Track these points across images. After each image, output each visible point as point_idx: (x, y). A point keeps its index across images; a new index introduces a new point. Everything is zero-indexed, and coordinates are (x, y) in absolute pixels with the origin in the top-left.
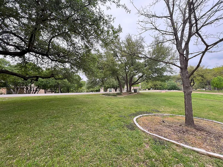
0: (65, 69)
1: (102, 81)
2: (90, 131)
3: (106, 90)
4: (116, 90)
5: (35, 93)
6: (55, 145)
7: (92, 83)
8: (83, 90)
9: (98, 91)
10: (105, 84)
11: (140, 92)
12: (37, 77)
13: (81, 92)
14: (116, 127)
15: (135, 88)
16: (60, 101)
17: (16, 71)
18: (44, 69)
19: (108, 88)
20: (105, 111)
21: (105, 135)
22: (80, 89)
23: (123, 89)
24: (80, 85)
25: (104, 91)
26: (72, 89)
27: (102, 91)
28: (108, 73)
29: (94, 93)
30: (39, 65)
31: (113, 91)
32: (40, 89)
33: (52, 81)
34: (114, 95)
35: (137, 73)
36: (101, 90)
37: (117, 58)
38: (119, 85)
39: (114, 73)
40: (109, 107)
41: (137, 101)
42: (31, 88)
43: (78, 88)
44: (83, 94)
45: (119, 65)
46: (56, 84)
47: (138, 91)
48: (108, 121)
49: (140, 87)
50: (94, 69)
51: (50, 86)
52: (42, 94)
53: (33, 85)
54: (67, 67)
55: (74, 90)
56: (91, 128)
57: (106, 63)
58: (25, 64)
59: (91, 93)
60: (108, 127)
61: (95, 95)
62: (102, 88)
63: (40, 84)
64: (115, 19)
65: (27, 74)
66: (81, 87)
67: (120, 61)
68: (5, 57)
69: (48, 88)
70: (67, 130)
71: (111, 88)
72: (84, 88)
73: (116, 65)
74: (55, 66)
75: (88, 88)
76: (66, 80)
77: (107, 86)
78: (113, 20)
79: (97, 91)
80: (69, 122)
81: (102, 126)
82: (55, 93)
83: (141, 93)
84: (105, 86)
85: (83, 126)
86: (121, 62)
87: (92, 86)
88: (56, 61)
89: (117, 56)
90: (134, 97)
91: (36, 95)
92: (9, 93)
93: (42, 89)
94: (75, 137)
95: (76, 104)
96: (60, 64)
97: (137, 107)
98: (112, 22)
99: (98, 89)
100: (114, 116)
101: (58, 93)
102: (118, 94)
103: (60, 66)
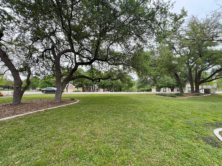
0: (119, 70)
1: (154, 80)
2: (151, 133)
3: (158, 89)
4: (172, 90)
5: (97, 92)
6: (120, 137)
7: (142, 82)
8: (133, 89)
9: (150, 90)
10: (158, 82)
11: (216, 92)
12: (100, 79)
13: (132, 91)
14: (185, 135)
15: (205, 87)
16: (116, 98)
17: (87, 76)
18: (103, 72)
19: (162, 87)
20: (165, 114)
21: (170, 141)
22: (130, 88)
23: (184, 89)
24: (131, 85)
25: (156, 90)
26: (123, 89)
27: (154, 91)
28: (163, 70)
29: (145, 93)
30: (100, 70)
31: (168, 91)
32: (100, 88)
33: (108, 82)
34: (172, 96)
35: (209, 65)
36: (152, 90)
37: (174, 50)
38: (177, 84)
39: (171, 69)
40: (168, 109)
41: (215, 106)
42: (95, 87)
43: (128, 87)
44: (134, 93)
45: (178, 59)
46: (111, 84)
47: (212, 92)
48: (170, 125)
49: (215, 86)
50: (147, 67)
51: (107, 86)
52: (101, 92)
53: (96, 85)
54: (120, 68)
55: (126, 89)
56: (151, 130)
57: (160, 59)
58: (92, 70)
59: (142, 93)
60: (172, 133)
61: (147, 94)
62: (154, 87)
63: (100, 85)
64: (174, 4)
65: (94, 77)
66: (132, 86)
67: (179, 54)
68: (82, 66)
69: (106, 87)
70: (127, 126)
71: (165, 87)
72: (134, 87)
73: (174, 59)
74: (111, 69)
75: (139, 88)
76: (119, 80)
77: (160, 85)
78: (172, 5)
79: (148, 91)
80: (128, 119)
81: (164, 130)
82: (111, 91)
83: (218, 95)
84: (158, 86)
85: (142, 126)
86: (181, 55)
87: (143, 85)
88: (111, 64)
89: (174, 49)
90: (206, 99)
91: (98, 93)
92: (84, 91)
93: (102, 88)
94: (136, 135)
95: (130, 102)
96: (115, 66)
97: (216, 114)
98: (171, 8)
99: (149, 89)
100: (179, 121)
101: (113, 91)
102: (177, 95)
103: (114, 69)
